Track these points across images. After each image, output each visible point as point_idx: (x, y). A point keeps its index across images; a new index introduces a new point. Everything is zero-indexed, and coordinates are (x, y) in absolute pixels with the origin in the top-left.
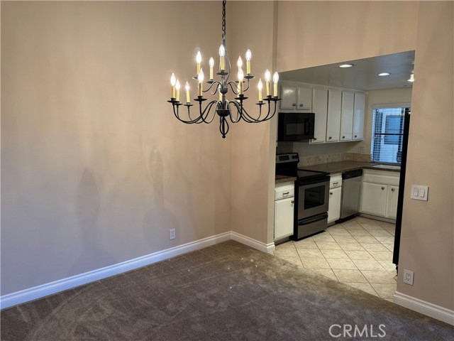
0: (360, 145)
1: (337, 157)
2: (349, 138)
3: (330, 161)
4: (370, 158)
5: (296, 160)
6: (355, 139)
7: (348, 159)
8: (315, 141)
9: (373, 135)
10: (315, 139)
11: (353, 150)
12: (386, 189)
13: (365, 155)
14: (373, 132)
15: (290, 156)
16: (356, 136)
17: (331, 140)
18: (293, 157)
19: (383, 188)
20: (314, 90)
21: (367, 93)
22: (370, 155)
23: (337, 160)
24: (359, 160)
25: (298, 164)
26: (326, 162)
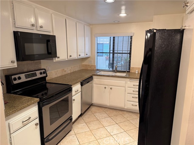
0: (89, 59)
1: (76, 68)
2: (83, 55)
3: (72, 71)
4: (95, 67)
5: (45, 75)
6: (86, 56)
7: (83, 68)
8: (59, 59)
9: (96, 53)
10: (58, 57)
11: (85, 63)
12: (107, 88)
13: (92, 66)
14: (96, 52)
15: (38, 73)
16: (87, 54)
17: (71, 58)
18: (41, 73)
19: (105, 88)
20: (53, 14)
21: (91, 27)
22: (95, 66)
23: (77, 70)
24: (89, 69)
25: (47, 78)
26: (69, 72)
